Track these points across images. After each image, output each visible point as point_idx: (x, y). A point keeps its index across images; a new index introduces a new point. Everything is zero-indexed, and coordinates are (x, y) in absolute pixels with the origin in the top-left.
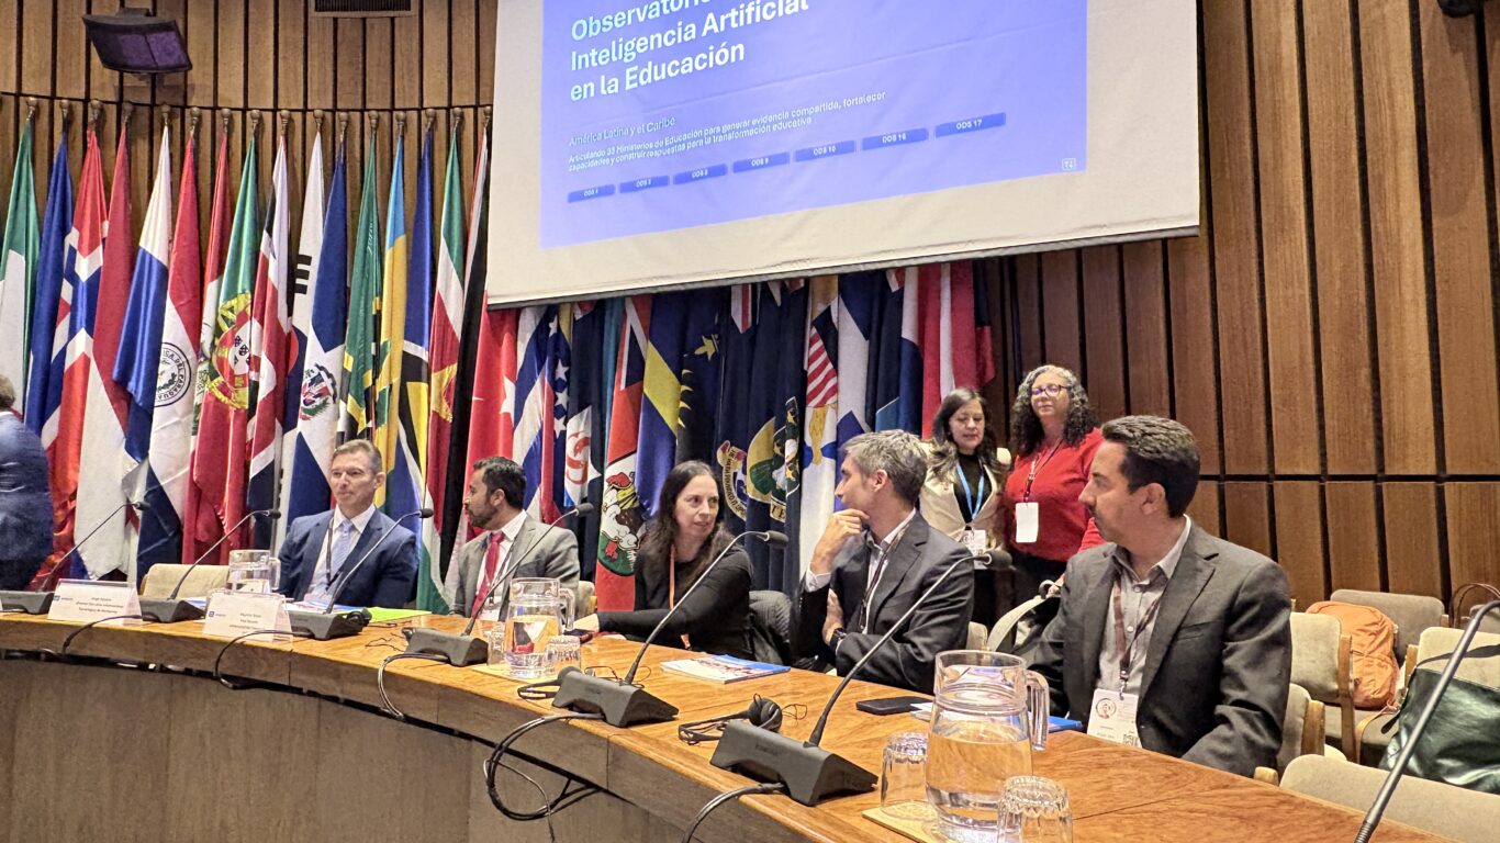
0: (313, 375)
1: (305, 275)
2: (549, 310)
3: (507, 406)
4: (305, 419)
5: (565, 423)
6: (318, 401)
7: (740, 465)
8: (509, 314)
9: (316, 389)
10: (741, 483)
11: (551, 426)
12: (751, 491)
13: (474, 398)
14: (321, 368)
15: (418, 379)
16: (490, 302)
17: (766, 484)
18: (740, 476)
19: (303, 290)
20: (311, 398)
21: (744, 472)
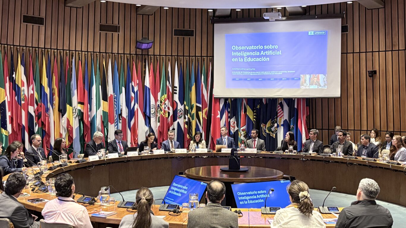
0: (180, 110)
1: (176, 90)
2: (226, 99)
3: (219, 116)
4: (179, 119)
5: (230, 119)
6: (181, 115)
7: (265, 127)
8: (218, 99)
9: (180, 113)
10: (265, 130)
11: (227, 120)
12: (267, 132)
13: (212, 115)
14: (181, 109)
15: (200, 111)
16: (214, 96)
17: (270, 130)
18: (265, 129)
19: (176, 93)
20: (180, 115)
21: (266, 128)
